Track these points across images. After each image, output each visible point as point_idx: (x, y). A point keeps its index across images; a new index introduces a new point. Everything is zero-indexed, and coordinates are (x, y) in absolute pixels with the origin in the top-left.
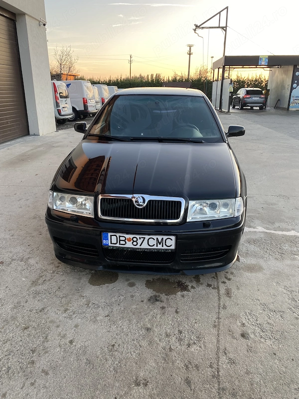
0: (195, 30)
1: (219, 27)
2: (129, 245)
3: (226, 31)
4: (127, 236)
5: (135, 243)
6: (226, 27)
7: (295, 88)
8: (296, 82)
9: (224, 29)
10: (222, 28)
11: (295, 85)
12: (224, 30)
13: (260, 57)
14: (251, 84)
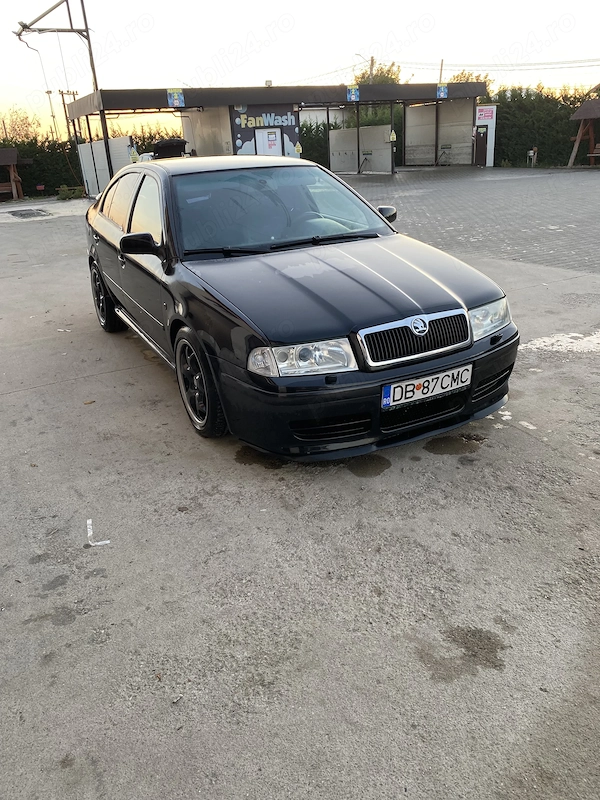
0: (19, 35)
1: (72, 30)
2: (418, 395)
3: (87, 38)
4: (416, 382)
5: (425, 390)
6: (87, 30)
7: (241, 147)
8: (239, 136)
9: (84, 33)
10: (80, 32)
11: (239, 142)
12: (83, 36)
13: (169, 91)
14: (143, 144)
